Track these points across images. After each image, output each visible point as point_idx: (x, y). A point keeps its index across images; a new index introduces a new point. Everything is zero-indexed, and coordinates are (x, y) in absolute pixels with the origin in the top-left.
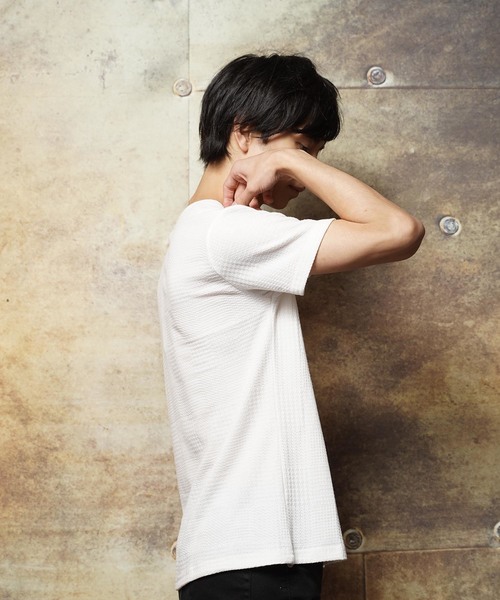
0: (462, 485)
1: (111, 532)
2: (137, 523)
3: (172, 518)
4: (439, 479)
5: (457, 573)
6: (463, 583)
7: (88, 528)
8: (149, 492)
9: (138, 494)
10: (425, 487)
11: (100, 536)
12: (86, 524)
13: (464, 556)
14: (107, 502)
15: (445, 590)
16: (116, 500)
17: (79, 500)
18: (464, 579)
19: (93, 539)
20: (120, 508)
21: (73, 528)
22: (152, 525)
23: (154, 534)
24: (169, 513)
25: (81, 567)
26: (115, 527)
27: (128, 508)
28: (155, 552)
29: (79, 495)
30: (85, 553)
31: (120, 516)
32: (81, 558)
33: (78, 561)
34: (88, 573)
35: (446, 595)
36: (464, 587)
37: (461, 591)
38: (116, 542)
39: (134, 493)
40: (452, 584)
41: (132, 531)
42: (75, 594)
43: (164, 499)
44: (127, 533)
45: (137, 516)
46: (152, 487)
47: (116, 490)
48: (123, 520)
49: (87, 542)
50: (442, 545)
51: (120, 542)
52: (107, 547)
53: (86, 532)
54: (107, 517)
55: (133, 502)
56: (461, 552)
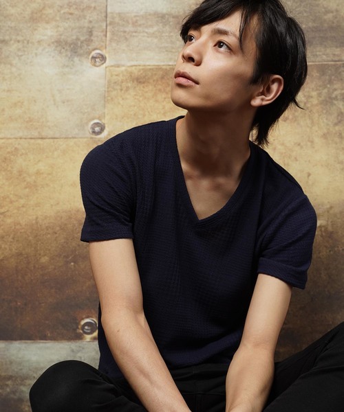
0: (337, 11)
1: (39, 42)
2: (61, 35)
3: (91, 32)
4: (318, 5)
5: (330, 82)
6: (335, 90)
7: (20, 38)
8: (72, 11)
9: (62, 12)
10: (306, 12)
11: (30, 44)
12: (18, 35)
13: (337, 68)
14: (36, 18)
15: (319, 95)
16: (44, 16)
17: (12, 15)
18: (335, 86)
19: (23, 47)
20: (47, 23)
21: (7, 38)
22: (74, 37)
23: (75, 44)
24: (89, 28)
25: (14, 69)
26: (42, 38)
27: (54, 23)
28: (76, 59)
29: (12, 11)
30: (17, 58)
31: (47, 29)
32: (14, 62)
33: (11, 65)
34: (20, 75)
35: (321, 99)
36: (336, 93)
37: (334, 96)
38: (43, 50)
39: (59, 11)
40: (326, 90)
41: (56, 42)
42: (8, 91)
43: (84, 17)
44: (53, 43)
45: (61, 29)
46: (74, 7)
47: (44, 8)
48: (49, 33)
49: (19, 50)
50: (318, 59)
51: (47, 50)
52: (36, 54)
53: (19, 41)
54: (36, 30)
55: (58, 19)
56: (334, 65)
